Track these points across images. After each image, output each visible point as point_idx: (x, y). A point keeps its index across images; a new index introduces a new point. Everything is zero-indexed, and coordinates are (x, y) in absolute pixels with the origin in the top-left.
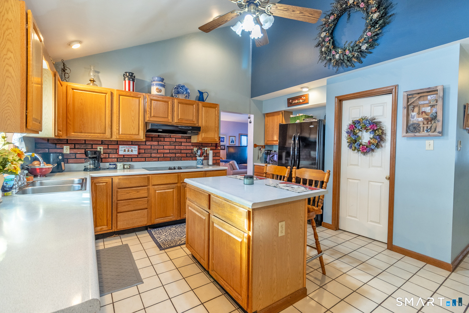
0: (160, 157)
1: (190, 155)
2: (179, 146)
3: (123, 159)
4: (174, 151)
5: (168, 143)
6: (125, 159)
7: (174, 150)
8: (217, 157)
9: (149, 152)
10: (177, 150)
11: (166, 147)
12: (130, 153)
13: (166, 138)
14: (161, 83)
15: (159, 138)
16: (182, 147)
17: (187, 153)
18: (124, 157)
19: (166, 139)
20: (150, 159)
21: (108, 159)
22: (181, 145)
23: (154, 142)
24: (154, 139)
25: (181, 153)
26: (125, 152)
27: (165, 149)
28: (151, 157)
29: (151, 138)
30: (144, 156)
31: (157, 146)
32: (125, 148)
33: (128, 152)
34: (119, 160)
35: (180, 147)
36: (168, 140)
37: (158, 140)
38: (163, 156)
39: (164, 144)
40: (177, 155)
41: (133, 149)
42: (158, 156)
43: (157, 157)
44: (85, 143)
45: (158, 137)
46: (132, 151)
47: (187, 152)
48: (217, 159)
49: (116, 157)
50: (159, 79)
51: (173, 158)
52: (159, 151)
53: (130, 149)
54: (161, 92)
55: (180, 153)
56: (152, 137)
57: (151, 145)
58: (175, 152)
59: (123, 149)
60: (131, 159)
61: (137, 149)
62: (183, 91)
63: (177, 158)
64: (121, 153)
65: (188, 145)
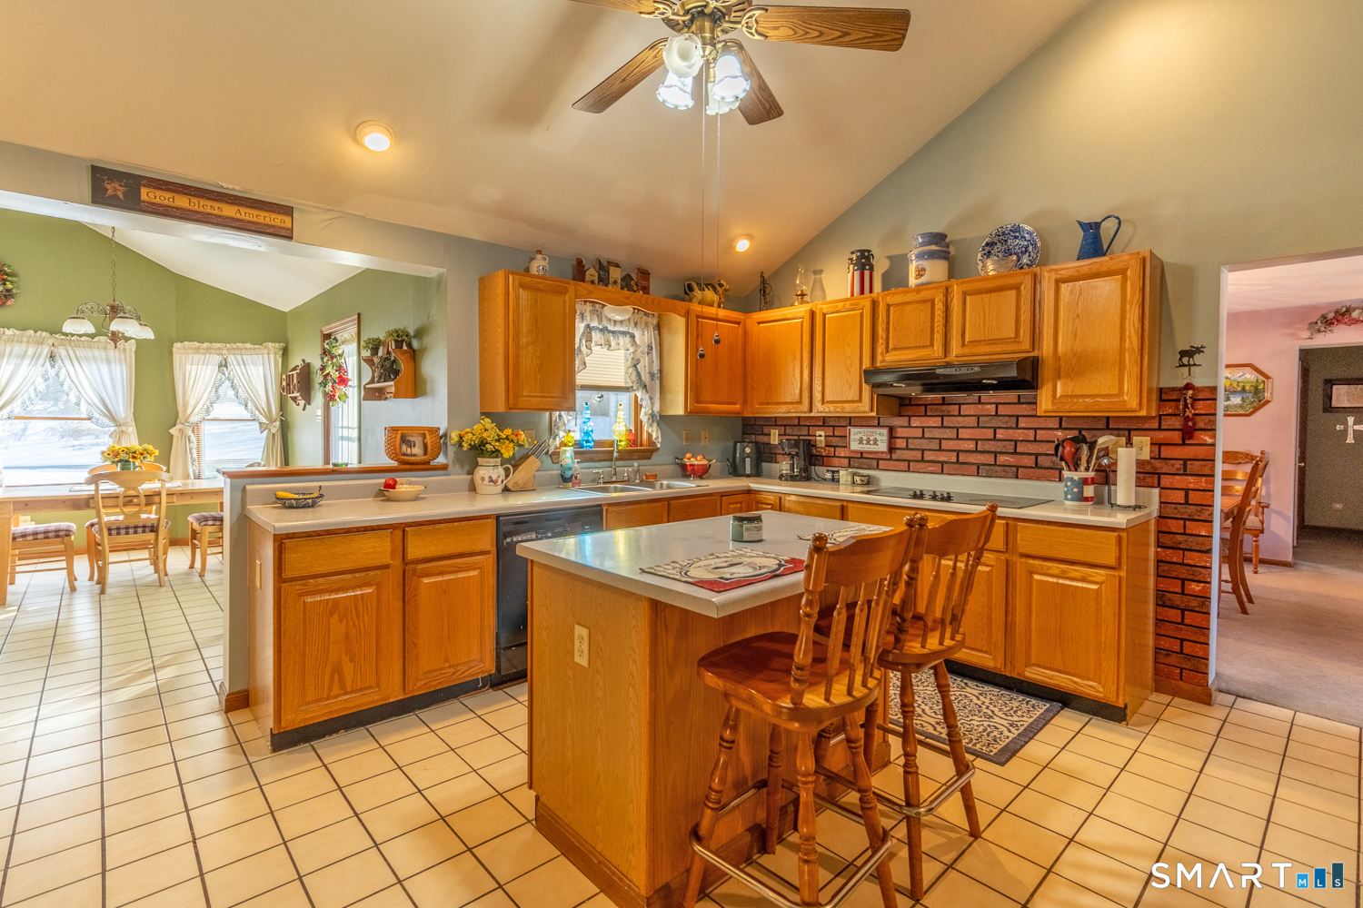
0: (947, 463)
1: (1053, 463)
2: (1011, 428)
3: (861, 460)
4: (992, 446)
5: (973, 422)
6: (864, 460)
7: (992, 442)
8: (1191, 479)
9: (919, 447)
10: (999, 443)
11: (964, 433)
12: (871, 446)
13: (965, 406)
14: (934, 247)
15: (944, 407)
16: (1019, 434)
17: (1037, 456)
18: (862, 457)
19: (965, 410)
20: (919, 465)
21: (832, 459)
22: (1017, 427)
23: (931, 418)
24: (931, 410)
25: (1015, 452)
26: (861, 446)
27: (962, 439)
28: (922, 460)
29: (923, 408)
30: (905, 457)
31: (940, 430)
32: (860, 436)
33: (868, 446)
34: (852, 463)
35: (1011, 431)
36: (972, 413)
37: (943, 411)
38: (954, 459)
39: (958, 422)
40: (1002, 459)
41: (879, 438)
42: (942, 459)
43: (938, 462)
44: (799, 425)
45: (943, 404)
46: (875, 442)
47: (1041, 451)
48: (1192, 486)
49: (847, 455)
50: (927, 240)
51: (987, 468)
52: (945, 445)
53: (872, 438)
54: (922, 275)
55: (1011, 453)
56: (926, 405)
57: (923, 428)
58: (993, 449)
59: (858, 437)
60: (875, 462)
61: (885, 438)
62: (1026, 243)
63: (1001, 468)
64: (855, 446)
65: (1041, 426)
